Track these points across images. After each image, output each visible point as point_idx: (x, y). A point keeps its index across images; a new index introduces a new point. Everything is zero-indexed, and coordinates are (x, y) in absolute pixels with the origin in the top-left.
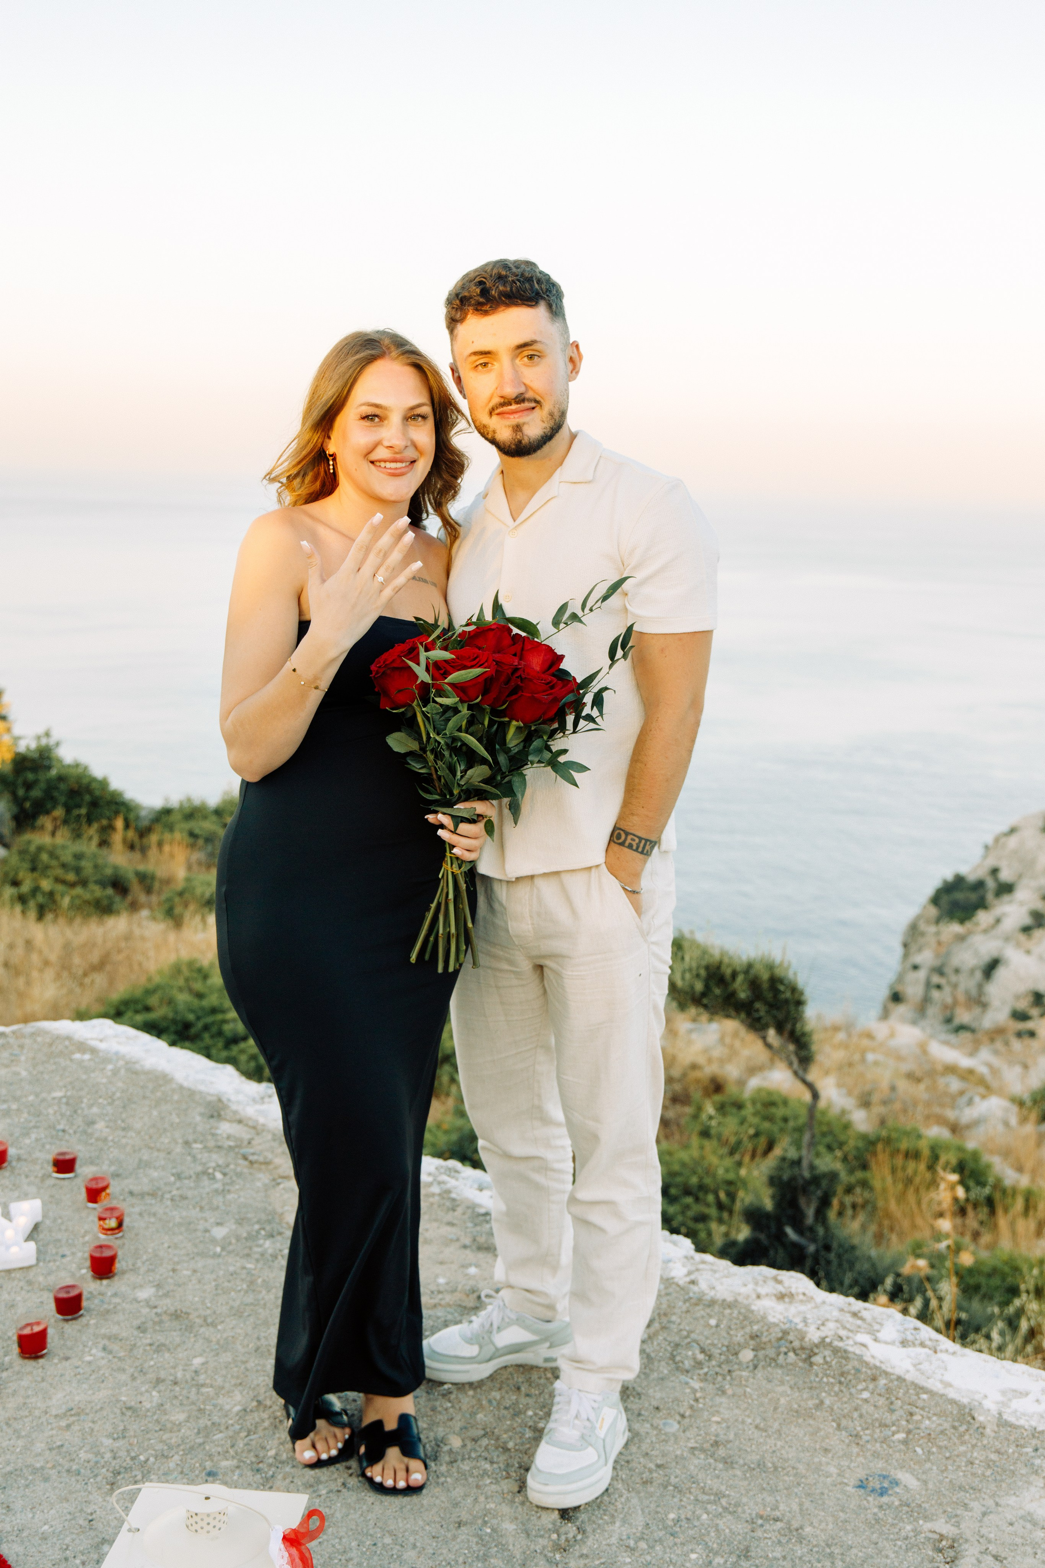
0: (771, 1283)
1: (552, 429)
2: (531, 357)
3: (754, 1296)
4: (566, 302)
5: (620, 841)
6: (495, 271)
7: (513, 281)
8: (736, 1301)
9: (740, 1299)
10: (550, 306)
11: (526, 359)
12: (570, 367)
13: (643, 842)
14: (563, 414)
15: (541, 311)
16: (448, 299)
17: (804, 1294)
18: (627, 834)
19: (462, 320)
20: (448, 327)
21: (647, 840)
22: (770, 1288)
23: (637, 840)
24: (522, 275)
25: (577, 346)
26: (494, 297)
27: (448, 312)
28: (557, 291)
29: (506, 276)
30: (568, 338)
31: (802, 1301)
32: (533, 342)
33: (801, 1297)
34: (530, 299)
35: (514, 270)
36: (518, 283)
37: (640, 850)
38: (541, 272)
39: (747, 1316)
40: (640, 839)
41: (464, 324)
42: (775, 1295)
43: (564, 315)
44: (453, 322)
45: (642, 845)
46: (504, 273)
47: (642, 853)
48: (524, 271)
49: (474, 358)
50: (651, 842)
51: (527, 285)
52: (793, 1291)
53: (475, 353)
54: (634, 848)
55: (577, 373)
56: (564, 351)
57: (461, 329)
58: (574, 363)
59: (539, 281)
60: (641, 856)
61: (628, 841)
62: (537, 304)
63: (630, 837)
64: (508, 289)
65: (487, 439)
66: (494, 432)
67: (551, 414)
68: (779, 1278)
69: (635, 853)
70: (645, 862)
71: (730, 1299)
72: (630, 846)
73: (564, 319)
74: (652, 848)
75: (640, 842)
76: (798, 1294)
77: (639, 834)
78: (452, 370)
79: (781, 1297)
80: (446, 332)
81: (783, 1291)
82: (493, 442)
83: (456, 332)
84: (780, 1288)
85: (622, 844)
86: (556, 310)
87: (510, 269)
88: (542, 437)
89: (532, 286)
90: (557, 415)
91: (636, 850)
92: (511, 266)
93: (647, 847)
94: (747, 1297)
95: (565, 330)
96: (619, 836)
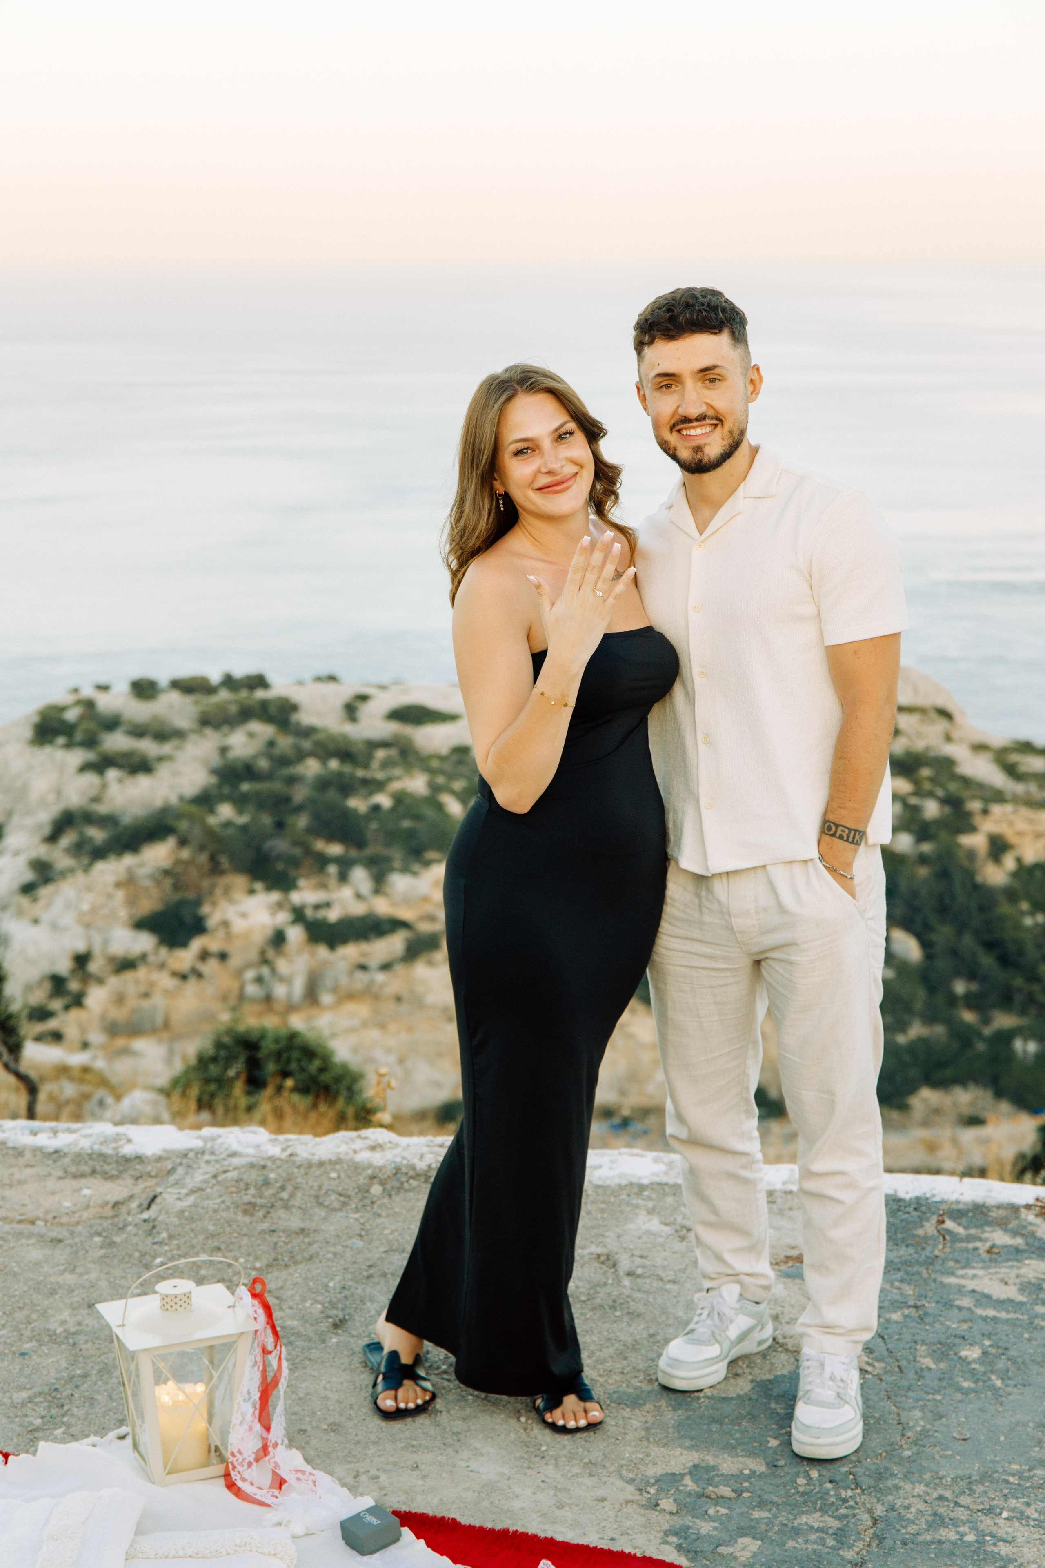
0: (359, 1141)
1: (730, 446)
2: (712, 381)
3: (351, 1153)
4: (749, 328)
5: (831, 833)
6: (683, 299)
7: (700, 311)
8: (339, 1159)
9: (342, 1156)
10: (733, 334)
11: (707, 382)
12: (750, 388)
13: (853, 832)
14: (742, 433)
15: (723, 339)
16: (638, 324)
17: (390, 1142)
18: (837, 826)
19: (651, 343)
20: (636, 349)
21: (856, 831)
22: (358, 1145)
23: (847, 831)
24: (709, 305)
25: (758, 369)
26: (681, 324)
27: (637, 335)
28: (741, 318)
29: (693, 306)
30: (750, 361)
31: (391, 1148)
32: (715, 367)
33: (389, 1145)
34: (714, 327)
35: (701, 299)
36: (704, 313)
37: (850, 840)
38: (727, 301)
39: (357, 1168)
40: (850, 830)
41: (651, 347)
42: (368, 1148)
43: (746, 341)
44: (640, 346)
45: (852, 835)
46: (691, 301)
47: (852, 842)
48: (710, 299)
49: (659, 379)
50: (860, 832)
51: (713, 315)
52: (381, 1142)
53: (660, 375)
54: (845, 838)
55: (757, 394)
56: (745, 374)
57: (647, 351)
58: (754, 384)
59: (724, 310)
60: (852, 846)
61: (839, 833)
62: (720, 331)
63: (840, 829)
64: (695, 317)
65: (668, 454)
66: (675, 449)
67: (731, 432)
68: (363, 1136)
69: (847, 843)
70: (856, 852)
71: (334, 1158)
72: (841, 837)
73: (747, 345)
74: (861, 838)
75: (850, 833)
76: (385, 1143)
77: (848, 825)
78: (638, 388)
79: (373, 1148)
80: (634, 353)
81: (373, 1144)
82: (674, 457)
83: (643, 353)
84: (369, 1143)
85: (833, 835)
86: (739, 335)
87: (697, 298)
88: (722, 455)
89: (717, 314)
90: (736, 433)
91: (847, 840)
92: (698, 295)
93: (857, 837)
94: (347, 1154)
95: (747, 354)
96: (829, 829)
